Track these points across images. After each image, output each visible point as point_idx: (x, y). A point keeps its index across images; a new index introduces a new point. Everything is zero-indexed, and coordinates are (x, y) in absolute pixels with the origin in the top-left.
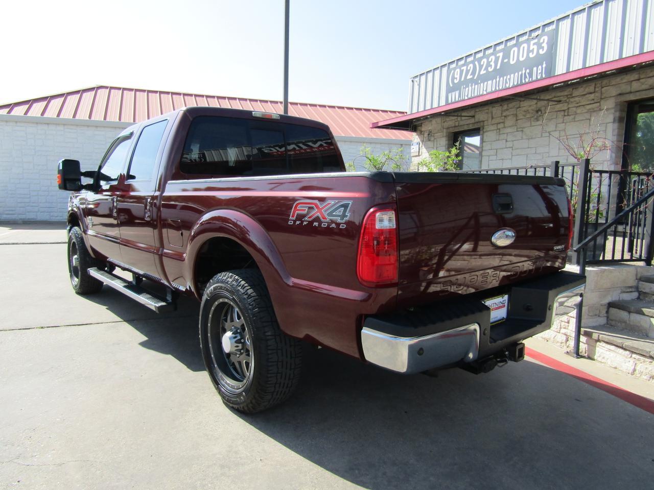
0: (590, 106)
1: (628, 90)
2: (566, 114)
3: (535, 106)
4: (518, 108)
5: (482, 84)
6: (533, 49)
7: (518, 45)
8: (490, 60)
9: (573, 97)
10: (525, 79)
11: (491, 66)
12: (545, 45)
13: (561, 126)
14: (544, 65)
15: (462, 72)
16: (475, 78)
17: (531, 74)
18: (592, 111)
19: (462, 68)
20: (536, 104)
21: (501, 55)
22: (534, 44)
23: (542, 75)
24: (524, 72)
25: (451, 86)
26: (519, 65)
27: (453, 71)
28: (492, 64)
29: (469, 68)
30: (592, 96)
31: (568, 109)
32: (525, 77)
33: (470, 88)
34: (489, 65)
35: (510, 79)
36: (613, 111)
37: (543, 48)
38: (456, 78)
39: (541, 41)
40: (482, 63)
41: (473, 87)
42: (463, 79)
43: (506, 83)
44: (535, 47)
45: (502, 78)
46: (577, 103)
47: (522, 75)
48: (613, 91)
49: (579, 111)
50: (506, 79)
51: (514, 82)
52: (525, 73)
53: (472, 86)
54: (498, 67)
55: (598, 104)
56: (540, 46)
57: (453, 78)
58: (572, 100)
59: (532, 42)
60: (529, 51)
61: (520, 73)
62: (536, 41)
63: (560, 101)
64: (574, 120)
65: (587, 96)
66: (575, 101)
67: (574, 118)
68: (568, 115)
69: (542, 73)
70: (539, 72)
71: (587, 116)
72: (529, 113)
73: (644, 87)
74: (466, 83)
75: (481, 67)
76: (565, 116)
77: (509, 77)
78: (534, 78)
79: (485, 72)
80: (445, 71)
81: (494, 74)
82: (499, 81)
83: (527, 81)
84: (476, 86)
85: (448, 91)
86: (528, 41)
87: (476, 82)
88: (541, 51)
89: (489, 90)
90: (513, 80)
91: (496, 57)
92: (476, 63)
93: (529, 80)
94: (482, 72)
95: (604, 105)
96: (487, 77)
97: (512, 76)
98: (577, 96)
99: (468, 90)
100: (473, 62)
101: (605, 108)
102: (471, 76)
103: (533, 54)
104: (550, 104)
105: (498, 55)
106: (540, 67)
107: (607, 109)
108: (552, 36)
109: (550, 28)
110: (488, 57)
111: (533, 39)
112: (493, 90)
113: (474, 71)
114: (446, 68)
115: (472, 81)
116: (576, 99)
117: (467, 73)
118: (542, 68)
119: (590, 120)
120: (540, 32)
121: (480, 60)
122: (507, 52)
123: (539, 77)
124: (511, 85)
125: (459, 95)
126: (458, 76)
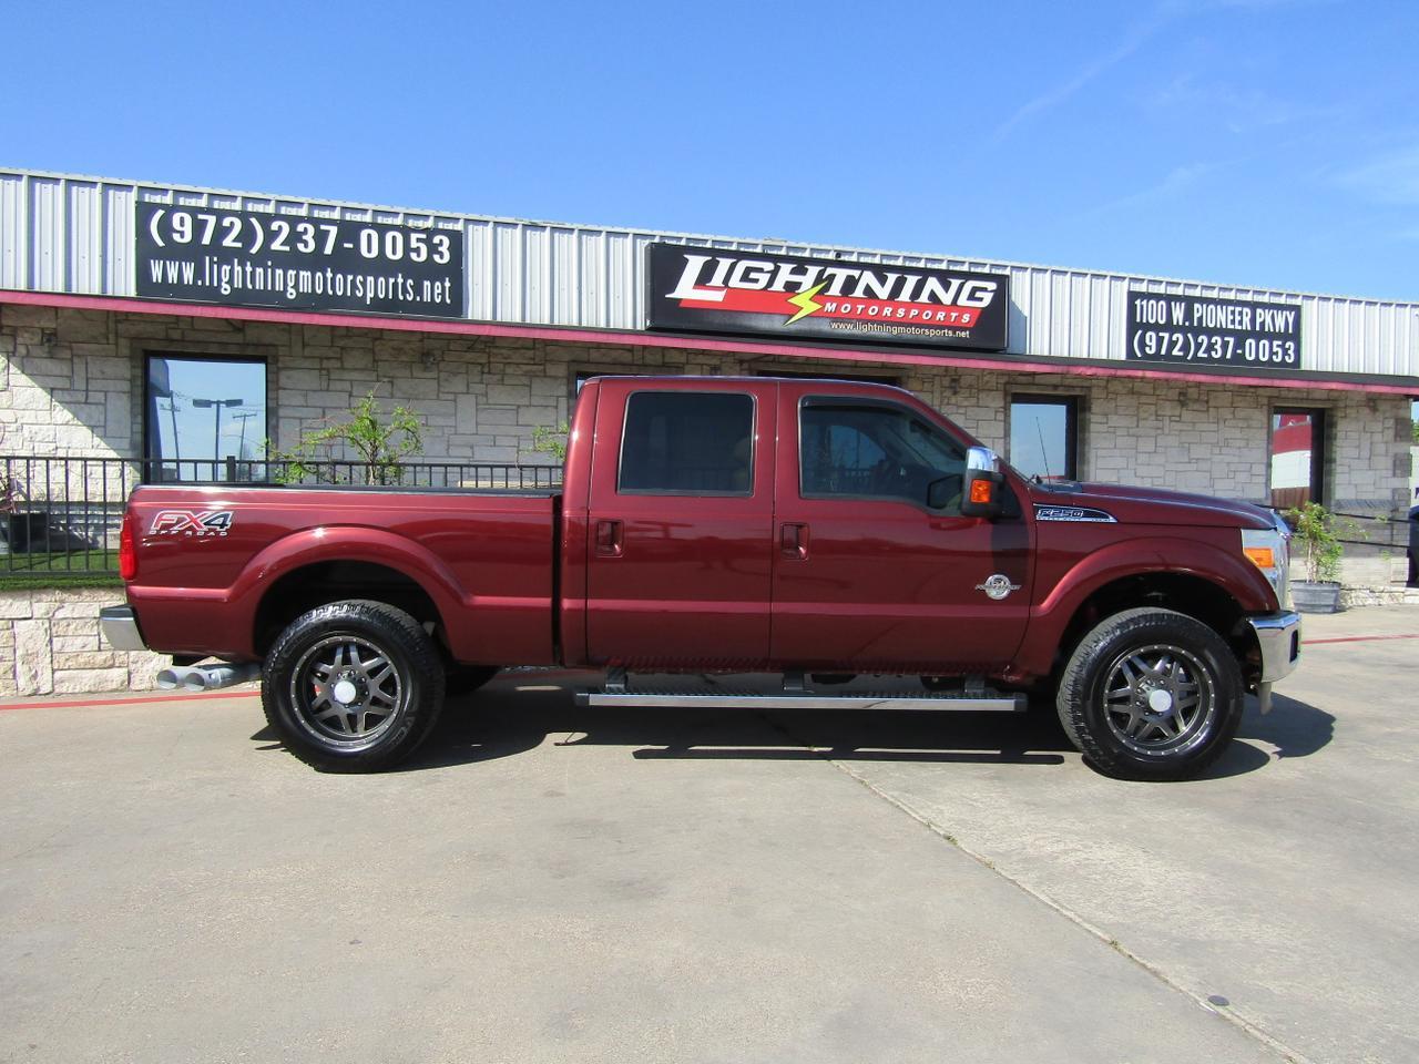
0: (529, 367)
1: (583, 358)
2: (486, 370)
3: (419, 344)
4: (376, 339)
5: (279, 272)
6: (418, 248)
7: (382, 230)
8: (300, 228)
9: (495, 347)
10: (404, 295)
11: (305, 243)
12: (444, 249)
13: (479, 388)
14: (447, 284)
15: (198, 225)
16: (253, 251)
17: (418, 290)
18: (531, 375)
19: (201, 217)
21: (333, 230)
22: (419, 240)
23: (444, 299)
24: (400, 280)
25: (161, 244)
26: (381, 266)
28: (308, 238)
29: (226, 224)
30: (530, 353)
31: (489, 362)
32: (405, 291)
33: (238, 269)
34: (295, 237)
35: (364, 284)
36: (565, 381)
37: (441, 254)
38: (182, 233)
39: (436, 240)
40: (274, 227)
41: (249, 269)
42: (206, 241)
43: (354, 286)
44: (423, 247)
45: (340, 276)
46: (505, 358)
47: (395, 284)
48: (567, 357)
49: (509, 370)
50: (353, 282)
51: (376, 292)
53: (243, 265)
54: (328, 251)
55: (542, 367)
56: (433, 249)
57: (166, 229)
58: (495, 351)
59: (414, 236)
60: (407, 249)
61: (392, 280)
62: (424, 236)
64: (502, 382)
65: (523, 351)
66: (502, 354)
67: (503, 380)
68: (489, 373)
69: (443, 294)
70: (437, 291)
71: (525, 380)
72: (405, 353)
73: (604, 359)
74: (223, 254)
76: (483, 373)
77: (360, 278)
78: (427, 298)
79: (287, 249)
80: (125, 205)
81: (316, 262)
82: (333, 280)
83: (410, 299)
84: (260, 270)
85: (146, 252)
86: (406, 231)
87: (258, 260)
88: (436, 258)
89: (305, 287)
90: (373, 288)
91: (317, 230)
92: (253, 220)
93: (414, 298)
94: (276, 246)
95: (552, 370)
96: (293, 260)
97: (370, 279)
98: (504, 348)
99: (232, 271)
100: (244, 216)
101: (553, 374)
102: (239, 245)
103: (419, 256)
104: (451, 348)
105: (323, 227)
106: (438, 284)
107: (555, 378)
108: (457, 240)
109: (450, 226)
110: (293, 221)
111: (417, 230)
112: (319, 291)
113: (247, 235)
114: (133, 196)
115: (242, 255)
116: (503, 351)
117: (221, 232)
118: (443, 288)
119: (530, 387)
120: (429, 224)
121: (266, 220)
122: (349, 231)
123: (438, 301)
124: (370, 295)
125: (199, 273)
126: (187, 230)
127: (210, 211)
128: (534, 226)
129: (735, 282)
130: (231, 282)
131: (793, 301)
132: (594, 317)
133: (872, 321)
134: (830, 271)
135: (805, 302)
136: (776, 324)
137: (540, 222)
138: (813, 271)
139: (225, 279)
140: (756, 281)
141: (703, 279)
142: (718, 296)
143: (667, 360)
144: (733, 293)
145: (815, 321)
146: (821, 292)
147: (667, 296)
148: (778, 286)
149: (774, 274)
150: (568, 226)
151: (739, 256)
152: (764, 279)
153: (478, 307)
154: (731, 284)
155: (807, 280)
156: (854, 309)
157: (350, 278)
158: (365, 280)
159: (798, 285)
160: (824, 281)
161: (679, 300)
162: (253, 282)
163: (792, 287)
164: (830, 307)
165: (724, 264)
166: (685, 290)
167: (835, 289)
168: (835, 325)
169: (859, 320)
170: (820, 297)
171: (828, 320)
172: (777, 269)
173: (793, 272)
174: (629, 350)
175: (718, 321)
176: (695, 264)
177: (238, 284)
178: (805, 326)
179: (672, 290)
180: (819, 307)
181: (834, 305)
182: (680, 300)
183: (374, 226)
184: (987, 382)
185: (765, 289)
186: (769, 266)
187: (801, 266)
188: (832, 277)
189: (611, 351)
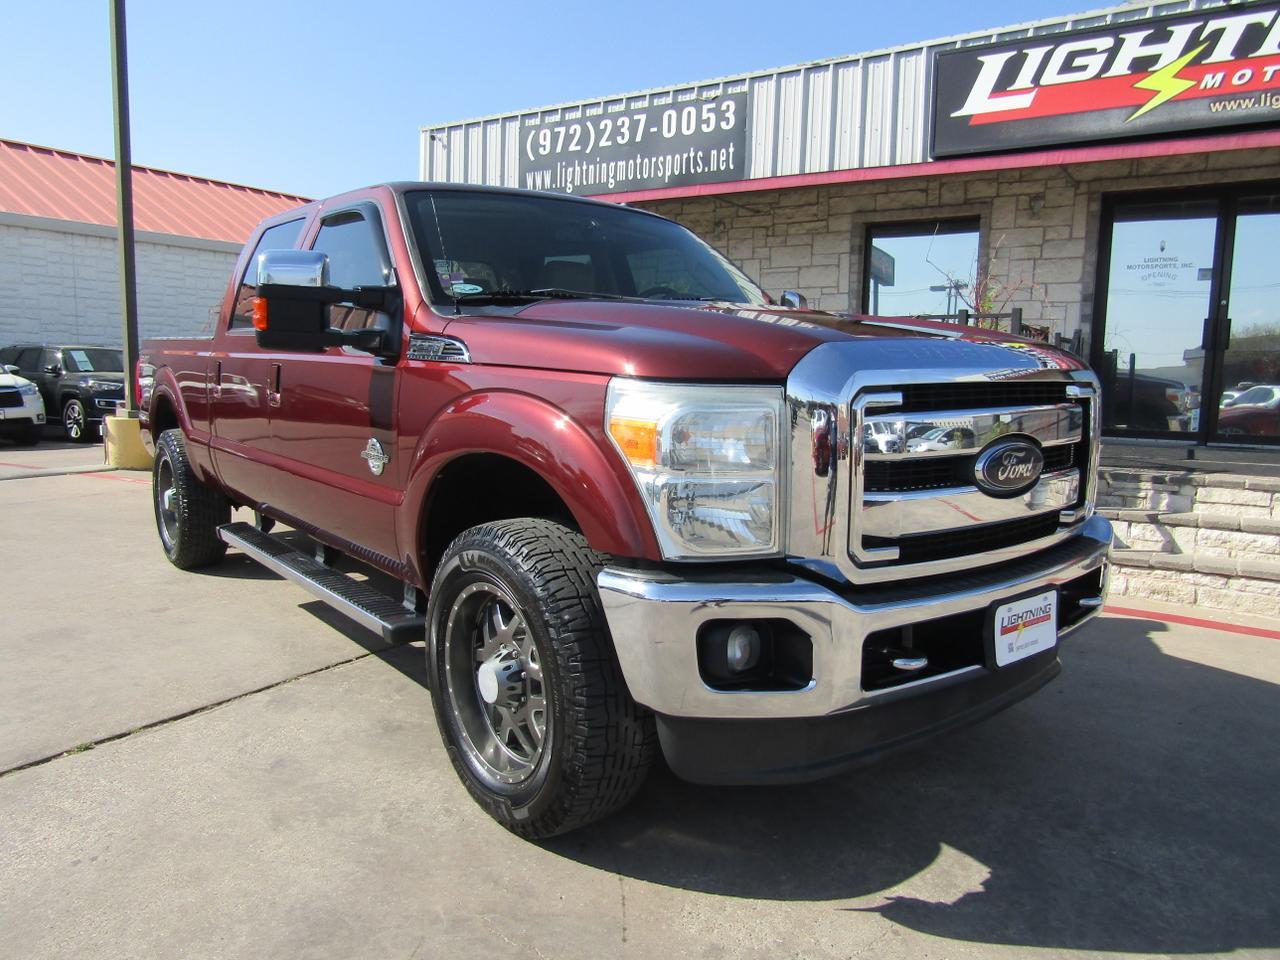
0: (813, 225)
1: (871, 206)
2: (770, 233)
3: (712, 214)
4: (679, 215)
5: (604, 165)
6: (709, 118)
7: (678, 107)
8: (619, 123)
9: (780, 208)
10: (695, 168)
11: (623, 135)
12: (730, 115)
13: (763, 252)
14: (731, 150)
15: (555, 137)
16: (588, 151)
17: (706, 161)
18: (813, 233)
19: (556, 130)
20: (714, 211)
21: (643, 118)
22: (709, 110)
23: (728, 165)
24: (692, 154)
25: (532, 158)
26: (679, 143)
27: (533, 132)
28: (625, 130)
29: (571, 132)
30: (814, 209)
31: (774, 225)
32: (696, 164)
33: (578, 169)
34: (616, 131)
35: (664, 164)
36: (848, 235)
37: (727, 120)
38: (544, 146)
39: (724, 107)
40: (602, 126)
41: (585, 167)
42: (559, 150)
43: (657, 168)
44: (712, 116)
45: (646, 160)
46: (789, 218)
47: (688, 158)
48: (851, 207)
49: (792, 230)
50: (656, 163)
51: (673, 169)
52: (695, 157)
53: (581, 165)
54: (638, 138)
55: (824, 223)
56: (721, 116)
57: (536, 145)
58: (780, 211)
59: (706, 107)
60: (700, 121)
61: (685, 156)
62: (713, 105)
63: (758, 212)
64: (784, 244)
65: (806, 208)
66: (784, 214)
67: (786, 241)
68: (773, 236)
69: (727, 160)
70: (723, 158)
71: (807, 239)
72: (701, 225)
73: (895, 205)
74: (569, 158)
75: (599, 134)
76: (768, 236)
77: (661, 158)
78: (713, 168)
79: (610, 143)
80: (514, 128)
81: (631, 150)
82: (641, 164)
83: (699, 171)
84: (591, 167)
85: (526, 167)
86: (698, 104)
87: (591, 159)
88: (723, 125)
89: (621, 177)
90: (670, 166)
91: (631, 120)
92: (589, 124)
93: (703, 170)
94: (603, 143)
95: (834, 224)
96: (616, 153)
97: (669, 158)
98: (787, 207)
99: (574, 172)
100: (581, 121)
101: (836, 229)
102: (579, 148)
103: (708, 126)
104: (740, 214)
105: (636, 117)
106: (723, 151)
107: (839, 233)
108: (744, 105)
109: (738, 89)
110: (615, 117)
111: (707, 101)
112: (631, 178)
113: (584, 140)
114: (517, 124)
115: (580, 156)
116: (788, 210)
117: (569, 138)
118: (728, 154)
119: (812, 246)
120: (719, 92)
121: (596, 120)
122: (655, 116)
123: (722, 168)
124: (668, 173)
125: (553, 180)
126: (548, 143)
127: (559, 124)
128: (817, 68)
129: (1051, 77)
130: (572, 182)
131: (1146, 84)
132: (877, 156)
134: (1213, 25)
135: (1165, 83)
136: (1115, 122)
137: (823, 62)
138: (1182, 33)
139: (569, 180)
140: (1084, 68)
141: (1003, 85)
142: (1024, 101)
143: (971, 195)
144: (1044, 93)
145: (1182, 106)
146: (1196, 61)
147: (953, 115)
148: (1121, 67)
149: (1113, 53)
150: (852, 57)
151: (1054, 38)
152: (1095, 63)
153: (760, 168)
154: (1044, 81)
155: (1172, 51)
156: (1258, 75)
157: (654, 160)
158: (665, 159)
159: (1155, 59)
160: (1201, 45)
161: (969, 117)
162: (587, 180)
163: (1142, 66)
164: (1210, 81)
165: (1035, 55)
166: (980, 102)
167: (1223, 52)
168: (1218, 107)
169: (1266, 91)
170: (1194, 70)
171: (1206, 101)
172: (1119, 43)
173: (1146, 42)
174: (922, 190)
175: (1021, 136)
176: (993, 66)
177: (577, 183)
178: (1163, 119)
179: (960, 106)
180: (1189, 84)
181: (1220, 76)
182: (972, 115)
183: (674, 105)
185: (1098, 77)
186: (1107, 42)
187: (1159, 30)
188: (1217, 35)
189: (901, 195)
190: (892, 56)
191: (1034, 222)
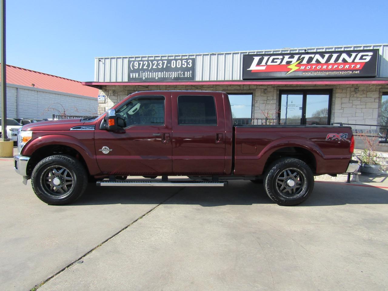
1: (227, 89)
3: (185, 88)
4: (175, 87)
5: (154, 73)
6: (184, 64)
7: (176, 60)
8: (159, 62)
9: (203, 88)
10: (181, 76)
11: (160, 66)
12: (190, 63)
14: (191, 72)
15: (139, 64)
16: (149, 69)
17: (184, 74)
19: (140, 62)
20: (186, 87)
21: (166, 62)
22: (185, 62)
23: (190, 76)
24: (180, 72)
25: (132, 69)
26: (176, 69)
27: (132, 62)
28: (161, 64)
29: (144, 63)
30: (212, 89)
32: (181, 75)
33: (146, 73)
34: (158, 64)
35: (172, 74)
38: (136, 66)
39: (189, 61)
40: (154, 63)
41: (148, 73)
42: (141, 68)
44: (186, 64)
45: (167, 73)
47: (179, 74)
50: (170, 74)
51: (174, 76)
52: (181, 73)
53: (147, 72)
54: (165, 67)
56: (188, 63)
57: (133, 66)
59: (183, 61)
60: (182, 64)
61: (178, 73)
62: (186, 61)
63: (198, 88)
65: (210, 88)
69: (190, 75)
70: (188, 74)
73: (232, 89)
74: (144, 70)
75: (153, 65)
77: (171, 73)
78: (186, 76)
79: (156, 67)
80: (126, 61)
81: (162, 70)
82: (165, 74)
83: (182, 77)
84: (151, 73)
85: (130, 71)
86: (181, 60)
87: (150, 71)
88: (189, 66)
89: (159, 76)
90: (174, 75)
91: (162, 62)
92: (150, 62)
93: (183, 77)
94: (154, 67)
96: (158, 70)
97: (173, 73)
98: (205, 87)
99: (145, 74)
100: (148, 61)
102: (147, 68)
103: (184, 66)
104: (193, 88)
105: (164, 61)
106: (189, 72)
108: (194, 61)
109: (192, 57)
110: (158, 61)
111: (184, 59)
112: (162, 77)
113: (148, 66)
114: (128, 59)
115: (147, 70)
116: (205, 88)
117: (143, 65)
118: (190, 73)
120: (187, 57)
121: (152, 61)
122: (169, 61)
123: (188, 77)
124: (173, 77)
125: (139, 75)
126: (137, 66)
127: (141, 61)
128: (213, 54)
129: (269, 63)
130: (145, 76)
131: (289, 67)
132: (228, 78)
133: (319, 71)
134: (303, 56)
135: (293, 67)
136: (283, 75)
137: (215, 53)
138: (296, 57)
139: (144, 76)
140: (276, 62)
141: (259, 64)
142: (264, 68)
143: (250, 88)
144: (268, 67)
145: (297, 72)
146: (299, 63)
147: (247, 70)
148: (284, 63)
149: (282, 59)
150: (222, 53)
151: (271, 55)
152: (279, 61)
153: (198, 78)
154: (268, 64)
155: (294, 60)
156: (311, 67)
157: (169, 73)
158: (172, 73)
159: (291, 62)
160: (300, 60)
161: (251, 70)
162: (149, 76)
163: (289, 63)
164: (302, 68)
165: (266, 58)
166: (253, 67)
167: (305, 62)
168: (304, 73)
169: (313, 71)
170: (299, 65)
171: (302, 72)
172: (284, 58)
173: (289, 58)
174: (239, 86)
175: (263, 76)
176: (256, 59)
177: (146, 77)
178: (293, 75)
179: (249, 67)
180: (298, 68)
181: (304, 67)
182: (252, 70)
183: (174, 59)
184: (372, 88)
185: (279, 64)
186: (281, 57)
187: (292, 55)
188: (304, 58)
189: (234, 87)
190: (232, 54)
191: (265, 95)
